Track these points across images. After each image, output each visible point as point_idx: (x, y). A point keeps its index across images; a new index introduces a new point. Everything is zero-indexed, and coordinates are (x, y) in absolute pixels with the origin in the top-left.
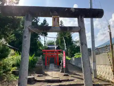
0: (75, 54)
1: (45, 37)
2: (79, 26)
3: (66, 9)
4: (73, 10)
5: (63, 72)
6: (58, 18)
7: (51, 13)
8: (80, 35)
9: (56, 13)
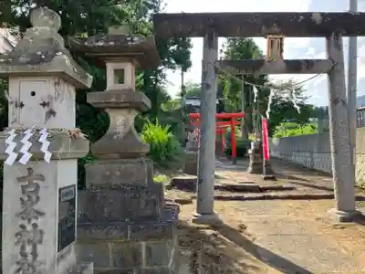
0: (278, 125)
1: (182, 74)
2: (330, 58)
3: (302, 17)
4: (318, 19)
5: (261, 172)
6: (281, 39)
7: (263, 28)
8: (331, 79)
9: (276, 29)
